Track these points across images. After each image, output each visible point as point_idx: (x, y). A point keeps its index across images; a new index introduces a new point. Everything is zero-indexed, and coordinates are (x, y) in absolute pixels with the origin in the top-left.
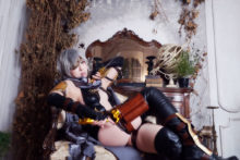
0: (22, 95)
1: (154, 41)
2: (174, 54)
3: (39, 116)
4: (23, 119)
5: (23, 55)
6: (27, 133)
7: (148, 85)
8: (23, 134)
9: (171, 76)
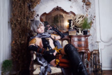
0: (14, 42)
1: (71, 12)
2: (81, 19)
3: (23, 51)
4: (16, 52)
5: (12, 24)
6: (19, 59)
7: (70, 34)
8: (17, 60)
9: (80, 29)
